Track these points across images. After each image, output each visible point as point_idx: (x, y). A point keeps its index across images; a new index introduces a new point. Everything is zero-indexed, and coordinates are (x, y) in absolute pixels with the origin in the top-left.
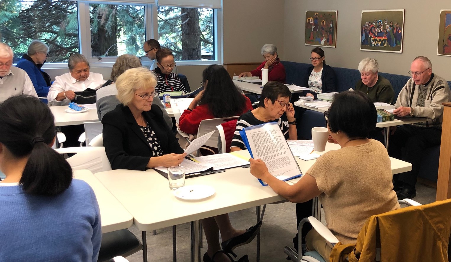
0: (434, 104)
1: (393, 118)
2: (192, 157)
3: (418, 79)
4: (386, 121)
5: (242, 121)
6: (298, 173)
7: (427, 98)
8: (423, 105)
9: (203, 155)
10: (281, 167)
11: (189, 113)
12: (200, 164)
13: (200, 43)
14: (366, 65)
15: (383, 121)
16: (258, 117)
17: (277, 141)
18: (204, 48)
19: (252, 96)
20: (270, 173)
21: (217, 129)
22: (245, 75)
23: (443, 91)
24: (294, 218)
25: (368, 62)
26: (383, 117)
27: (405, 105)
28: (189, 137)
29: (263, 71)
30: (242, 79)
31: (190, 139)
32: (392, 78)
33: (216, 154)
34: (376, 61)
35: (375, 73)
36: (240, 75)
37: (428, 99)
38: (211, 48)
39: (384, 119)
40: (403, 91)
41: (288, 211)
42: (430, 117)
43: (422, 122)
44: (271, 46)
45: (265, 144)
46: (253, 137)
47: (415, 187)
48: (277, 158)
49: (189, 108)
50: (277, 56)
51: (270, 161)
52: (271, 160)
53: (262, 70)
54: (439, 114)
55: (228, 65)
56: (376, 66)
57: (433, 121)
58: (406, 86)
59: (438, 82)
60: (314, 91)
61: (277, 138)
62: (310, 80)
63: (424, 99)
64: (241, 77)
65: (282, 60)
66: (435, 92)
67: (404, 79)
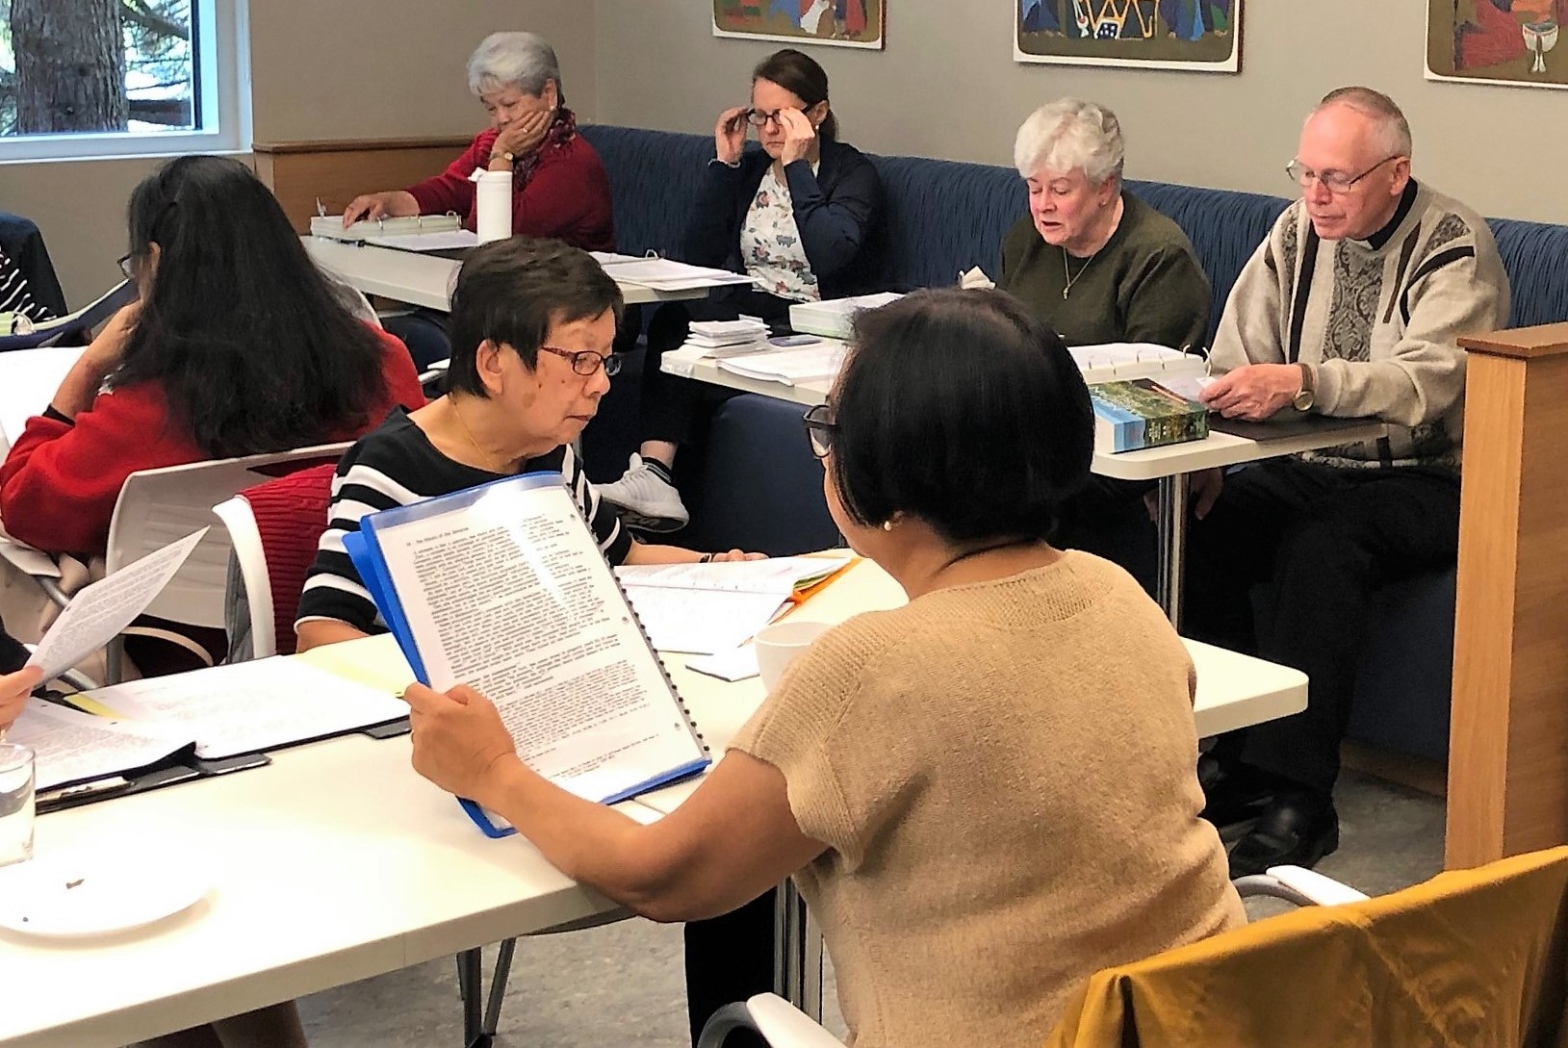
0: (1419, 343)
1: (1200, 425)
2: (80, 688)
3: (1334, 208)
4: (1164, 442)
5: (363, 475)
6: (691, 755)
7: (1381, 314)
8: (1359, 351)
9: (147, 673)
10: (590, 723)
11: (58, 434)
12: (123, 727)
13: (119, 35)
14: (1053, 139)
15: (1150, 445)
16: (449, 449)
17: (563, 580)
18: (142, 63)
19: (421, 326)
20: (527, 763)
21: (218, 522)
22: (379, 207)
23: (1468, 273)
24: (676, 1002)
25: (1066, 124)
26: (1148, 421)
27: (1265, 348)
28: (57, 574)
29: (478, 185)
30: (364, 230)
31: (66, 585)
32: (1191, 210)
33: (216, 663)
34: (1108, 115)
35: (1105, 184)
36: (347, 212)
37: (1387, 320)
38: (185, 59)
39: (1154, 434)
40: (1251, 272)
41: (643, 966)
42: (1398, 415)
43: (1357, 440)
44: (522, 45)
45: (496, 602)
46: (424, 567)
47: (1331, 799)
48: (562, 674)
49: (55, 407)
50: (561, 100)
51: (521, 693)
52: (534, 689)
53: (473, 178)
54: (1445, 400)
55: (277, 152)
56: (1110, 144)
57: (1413, 432)
58: (1269, 248)
59: (1441, 223)
60: (772, 289)
61: (562, 562)
62: (752, 230)
63: (1368, 318)
64: (357, 220)
65: (589, 122)
66: (1422, 279)
67: (1258, 214)
